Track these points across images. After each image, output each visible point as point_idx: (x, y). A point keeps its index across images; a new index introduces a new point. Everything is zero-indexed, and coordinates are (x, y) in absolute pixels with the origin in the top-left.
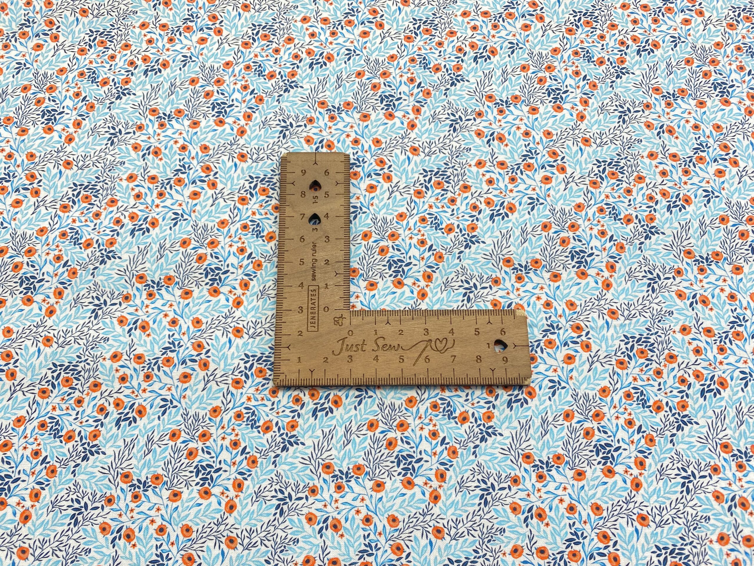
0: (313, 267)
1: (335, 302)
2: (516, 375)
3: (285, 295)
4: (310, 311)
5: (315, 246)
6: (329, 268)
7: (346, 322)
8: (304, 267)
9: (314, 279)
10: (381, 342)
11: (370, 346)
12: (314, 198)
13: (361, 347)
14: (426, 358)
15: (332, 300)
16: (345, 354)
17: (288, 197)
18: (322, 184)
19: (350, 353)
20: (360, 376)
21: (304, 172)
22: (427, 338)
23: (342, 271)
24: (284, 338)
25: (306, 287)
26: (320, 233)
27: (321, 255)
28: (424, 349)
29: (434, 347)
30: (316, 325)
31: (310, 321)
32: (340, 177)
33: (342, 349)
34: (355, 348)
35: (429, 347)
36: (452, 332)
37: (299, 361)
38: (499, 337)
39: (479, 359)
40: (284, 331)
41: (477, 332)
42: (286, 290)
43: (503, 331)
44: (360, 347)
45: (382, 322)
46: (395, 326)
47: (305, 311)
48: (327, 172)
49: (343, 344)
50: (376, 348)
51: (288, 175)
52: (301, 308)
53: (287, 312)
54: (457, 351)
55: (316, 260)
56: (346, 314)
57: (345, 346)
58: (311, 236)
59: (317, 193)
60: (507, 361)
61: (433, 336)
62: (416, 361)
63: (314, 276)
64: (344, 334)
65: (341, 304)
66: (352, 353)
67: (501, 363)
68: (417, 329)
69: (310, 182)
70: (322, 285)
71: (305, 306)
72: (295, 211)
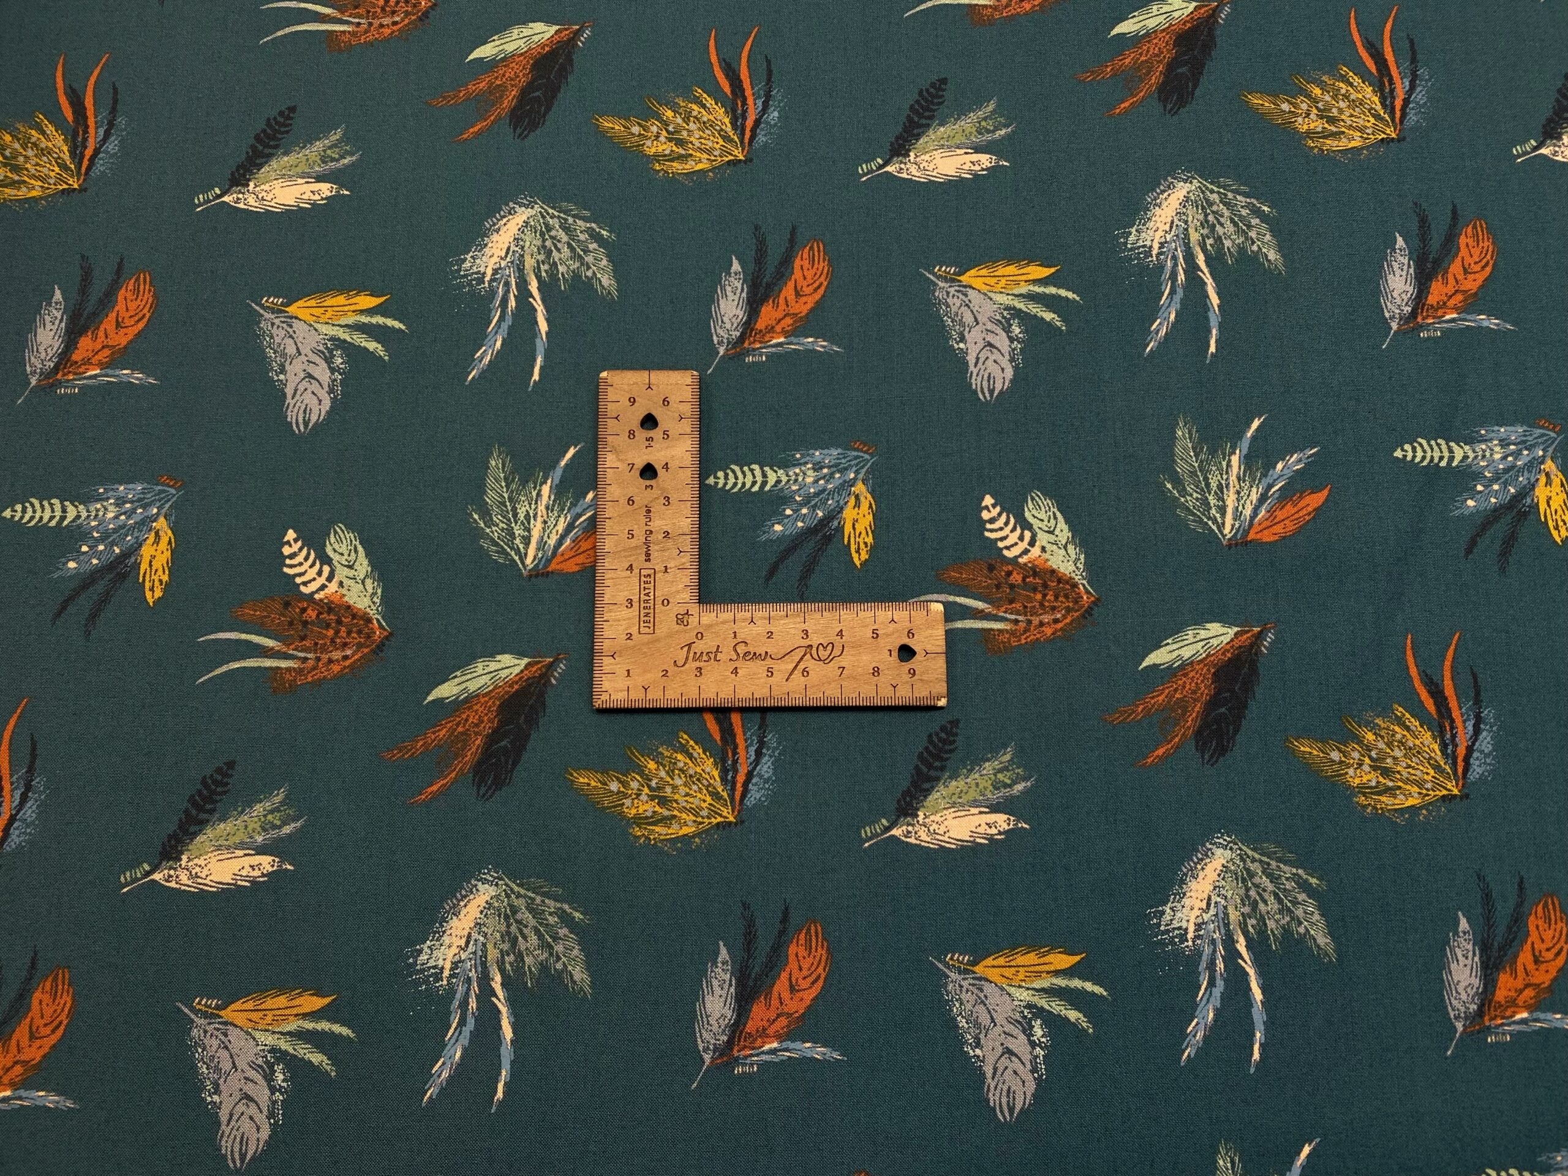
0: (647, 543)
1: (678, 592)
2: (925, 693)
3: (607, 583)
4: (642, 605)
5: (649, 511)
6: (670, 544)
7: (693, 621)
8: (633, 542)
9: (648, 560)
10: (741, 649)
11: (727, 653)
12: (647, 440)
13: (714, 655)
14: (804, 670)
15: (674, 589)
16: (692, 665)
17: (610, 439)
18: (658, 419)
19: (698, 664)
20: (713, 696)
21: (633, 401)
22: (807, 642)
23: (688, 548)
24: (607, 643)
25: (636, 571)
26: (656, 492)
27: (657, 524)
28: (802, 659)
29: (815, 656)
30: (651, 625)
31: (642, 619)
32: (687, 409)
33: (687, 658)
34: (705, 658)
35: (808, 655)
36: (840, 633)
37: (629, 673)
38: (906, 641)
39: (876, 671)
40: (606, 634)
41: (875, 634)
42: (609, 575)
43: (910, 633)
44: (712, 656)
45: (744, 620)
46: (761, 628)
47: (636, 605)
48: (666, 402)
49: (688, 652)
50: (735, 657)
51: (610, 406)
52: (630, 601)
53: (611, 607)
54: (845, 661)
55: (651, 532)
56: (694, 609)
57: (691, 655)
58: (643, 496)
59: (651, 434)
60: (914, 674)
61: (814, 640)
62: (791, 674)
63: (648, 555)
64: (690, 637)
65: (686, 596)
66: (702, 664)
67: (906, 677)
68: (793, 631)
69: (641, 418)
70: (659, 567)
71: (635, 599)
72: (619, 460)
